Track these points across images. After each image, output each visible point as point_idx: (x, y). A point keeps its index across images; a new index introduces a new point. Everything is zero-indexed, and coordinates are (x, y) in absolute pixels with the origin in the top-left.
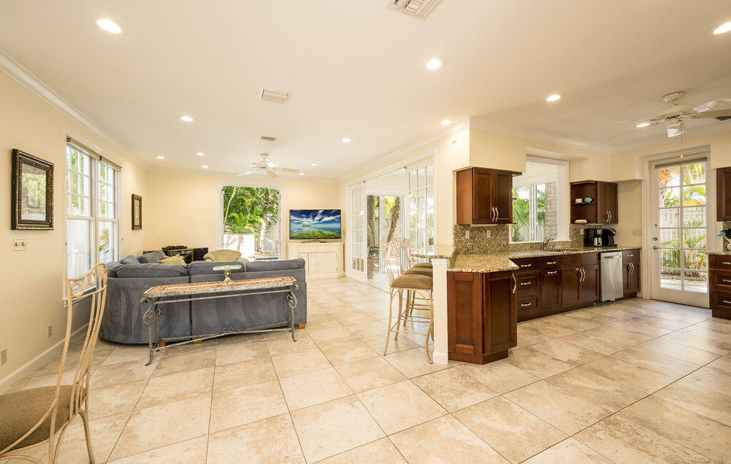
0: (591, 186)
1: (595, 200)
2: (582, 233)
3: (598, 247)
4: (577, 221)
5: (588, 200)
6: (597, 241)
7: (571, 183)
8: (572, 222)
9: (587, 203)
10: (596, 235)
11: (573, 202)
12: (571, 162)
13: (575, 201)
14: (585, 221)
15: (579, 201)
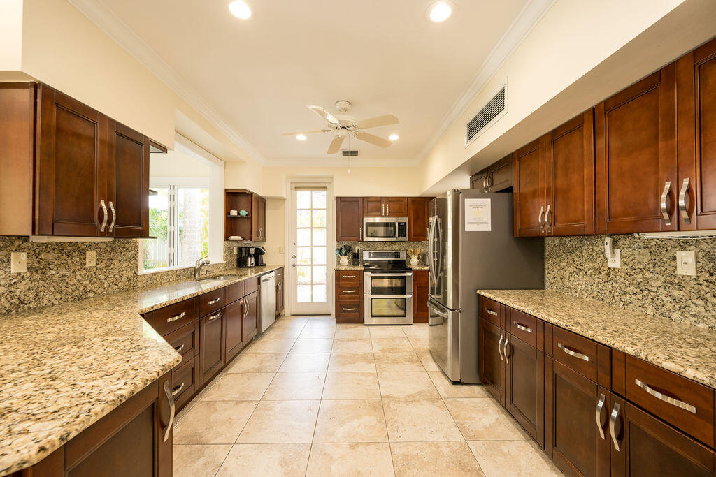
0: (247, 198)
1: (250, 213)
2: (235, 252)
3: (251, 267)
4: (232, 238)
5: (244, 213)
6: (250, 261)
7: (226, 190)
8: (227, 238)
9: (242, 217)
10: (249, 255)
11: (227, 213)
12: (227, 162)
13: (229, 214)
14: (240, 238)
15: (234, 213)
